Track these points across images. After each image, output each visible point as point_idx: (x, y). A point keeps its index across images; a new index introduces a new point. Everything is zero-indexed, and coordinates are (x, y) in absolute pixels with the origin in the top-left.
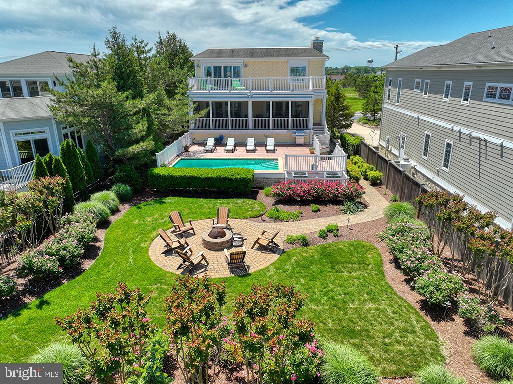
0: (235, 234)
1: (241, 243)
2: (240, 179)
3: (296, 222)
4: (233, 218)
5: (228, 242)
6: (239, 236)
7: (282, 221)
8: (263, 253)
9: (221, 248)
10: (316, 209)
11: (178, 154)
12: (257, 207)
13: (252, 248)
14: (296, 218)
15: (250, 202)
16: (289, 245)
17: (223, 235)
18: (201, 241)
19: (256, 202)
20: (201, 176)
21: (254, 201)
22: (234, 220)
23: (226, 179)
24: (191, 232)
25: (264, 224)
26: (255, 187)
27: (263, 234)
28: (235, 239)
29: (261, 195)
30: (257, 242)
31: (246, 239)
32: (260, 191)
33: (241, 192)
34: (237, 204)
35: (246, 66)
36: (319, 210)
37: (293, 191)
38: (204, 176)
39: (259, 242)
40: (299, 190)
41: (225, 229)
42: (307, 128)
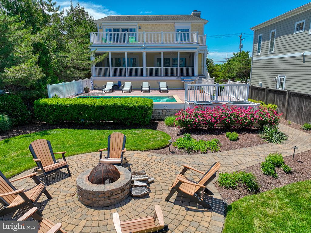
0: (134, 174)
1: (145, 191)
2: (138, 106)
3: (216, 153)
4: (131, 150)
5: (122, 189)
6: (142, 178)
7: (197, 152)
8: (188, 209)
9: (109, 201)
10: (235, 137)
11: (77, 93)
12: (160, 137)
13: (167, 200)
14: (216, 148)
15: (151, 132)
16: (229, 191)
17: (114, 176)
18: (75, 189)
19: (157, 132)
20: (95, 104)
21: (154, 131)
22: (132, 152)
23: (123, 107)
24: (64, 170)
25: (175, 156)
26: (153, 119)
27: (183, 173)
28: (136, 183)
29: (162, 126)
30: (176, 188)
31: (153, 182)
32: (159, 122)
33: (140, 122)
34: (135, 134)
35: (140, 28)
36: (238, 139)
37: (201, 117)
38: (97, 104)
39: (180, 188)
40: (209, 116)
41: (119, 164)
42: (193, 75)
